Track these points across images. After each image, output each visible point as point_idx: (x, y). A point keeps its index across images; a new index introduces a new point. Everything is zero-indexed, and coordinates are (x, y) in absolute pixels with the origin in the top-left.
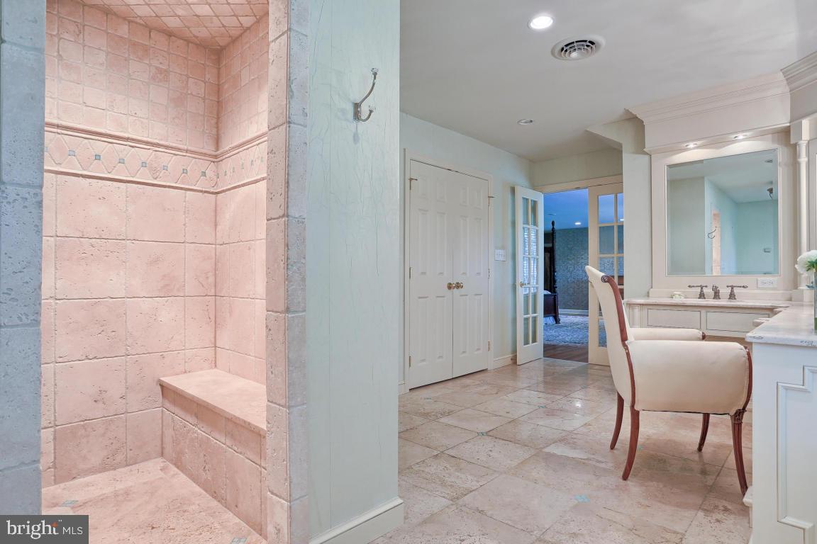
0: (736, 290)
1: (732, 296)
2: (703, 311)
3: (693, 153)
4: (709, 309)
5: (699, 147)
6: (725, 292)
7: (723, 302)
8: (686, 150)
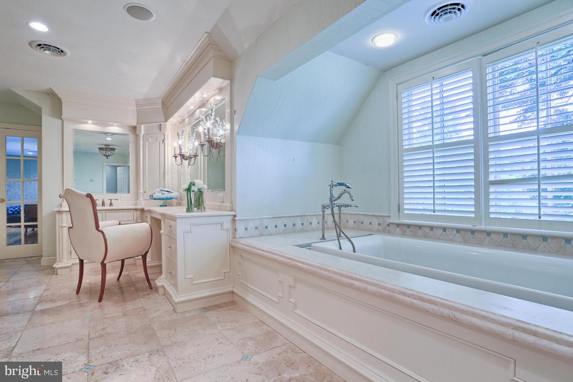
0: (113, 201)
1: (111, 204)
2: (104, 212)
3: (90, 126)
4: (106, 211)
5: (93, 124)
6: (107, 202)
7: (107, 207)
8: (87, 123)
